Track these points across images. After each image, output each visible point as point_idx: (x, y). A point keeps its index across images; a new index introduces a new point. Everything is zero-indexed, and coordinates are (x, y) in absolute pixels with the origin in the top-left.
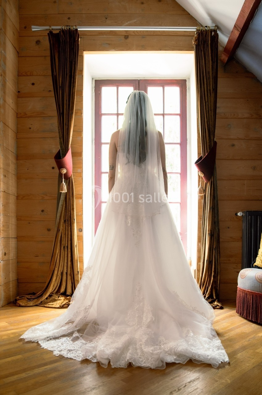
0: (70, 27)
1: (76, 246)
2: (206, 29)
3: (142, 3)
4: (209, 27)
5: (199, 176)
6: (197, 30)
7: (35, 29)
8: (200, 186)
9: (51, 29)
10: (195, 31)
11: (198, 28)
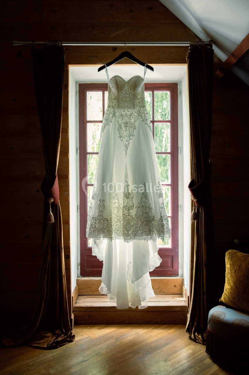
0: (54, 42)
1: (64, 276)
2: (200, 44)
3: (132, 11)
4: (203, 42)
5: (192, 201)
6: (191, 46)
7: (16, 43)
8: (193, 211)
9: (34, 44)
10: (189, 46)
11: (192, 44)
